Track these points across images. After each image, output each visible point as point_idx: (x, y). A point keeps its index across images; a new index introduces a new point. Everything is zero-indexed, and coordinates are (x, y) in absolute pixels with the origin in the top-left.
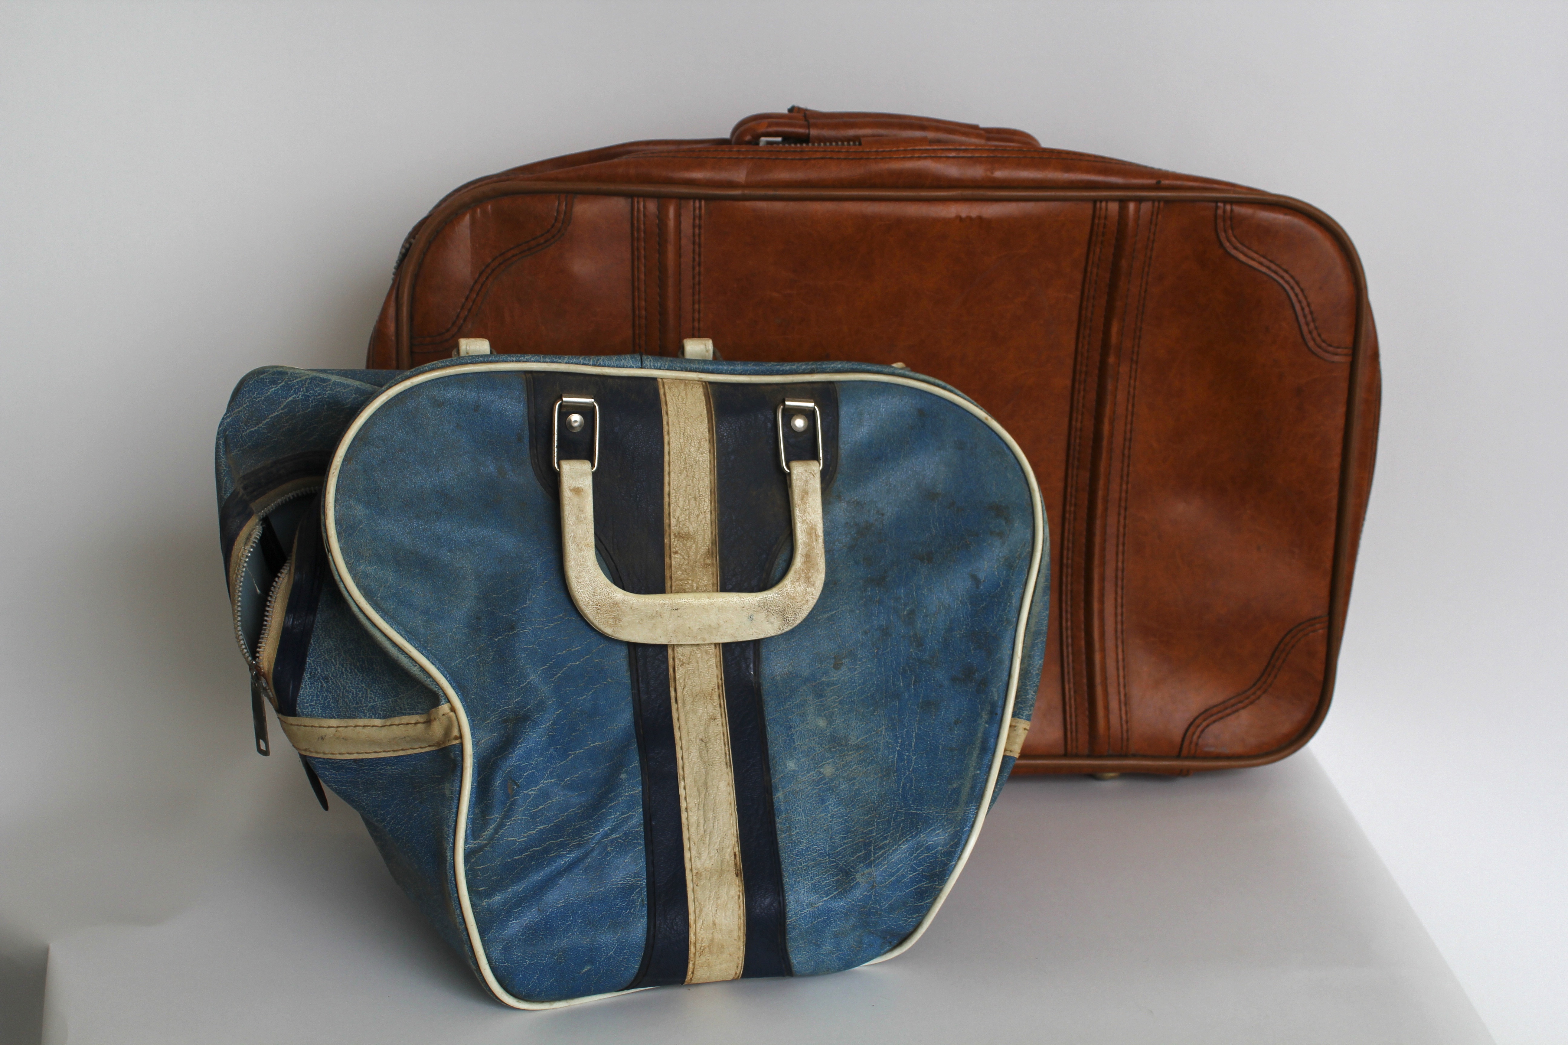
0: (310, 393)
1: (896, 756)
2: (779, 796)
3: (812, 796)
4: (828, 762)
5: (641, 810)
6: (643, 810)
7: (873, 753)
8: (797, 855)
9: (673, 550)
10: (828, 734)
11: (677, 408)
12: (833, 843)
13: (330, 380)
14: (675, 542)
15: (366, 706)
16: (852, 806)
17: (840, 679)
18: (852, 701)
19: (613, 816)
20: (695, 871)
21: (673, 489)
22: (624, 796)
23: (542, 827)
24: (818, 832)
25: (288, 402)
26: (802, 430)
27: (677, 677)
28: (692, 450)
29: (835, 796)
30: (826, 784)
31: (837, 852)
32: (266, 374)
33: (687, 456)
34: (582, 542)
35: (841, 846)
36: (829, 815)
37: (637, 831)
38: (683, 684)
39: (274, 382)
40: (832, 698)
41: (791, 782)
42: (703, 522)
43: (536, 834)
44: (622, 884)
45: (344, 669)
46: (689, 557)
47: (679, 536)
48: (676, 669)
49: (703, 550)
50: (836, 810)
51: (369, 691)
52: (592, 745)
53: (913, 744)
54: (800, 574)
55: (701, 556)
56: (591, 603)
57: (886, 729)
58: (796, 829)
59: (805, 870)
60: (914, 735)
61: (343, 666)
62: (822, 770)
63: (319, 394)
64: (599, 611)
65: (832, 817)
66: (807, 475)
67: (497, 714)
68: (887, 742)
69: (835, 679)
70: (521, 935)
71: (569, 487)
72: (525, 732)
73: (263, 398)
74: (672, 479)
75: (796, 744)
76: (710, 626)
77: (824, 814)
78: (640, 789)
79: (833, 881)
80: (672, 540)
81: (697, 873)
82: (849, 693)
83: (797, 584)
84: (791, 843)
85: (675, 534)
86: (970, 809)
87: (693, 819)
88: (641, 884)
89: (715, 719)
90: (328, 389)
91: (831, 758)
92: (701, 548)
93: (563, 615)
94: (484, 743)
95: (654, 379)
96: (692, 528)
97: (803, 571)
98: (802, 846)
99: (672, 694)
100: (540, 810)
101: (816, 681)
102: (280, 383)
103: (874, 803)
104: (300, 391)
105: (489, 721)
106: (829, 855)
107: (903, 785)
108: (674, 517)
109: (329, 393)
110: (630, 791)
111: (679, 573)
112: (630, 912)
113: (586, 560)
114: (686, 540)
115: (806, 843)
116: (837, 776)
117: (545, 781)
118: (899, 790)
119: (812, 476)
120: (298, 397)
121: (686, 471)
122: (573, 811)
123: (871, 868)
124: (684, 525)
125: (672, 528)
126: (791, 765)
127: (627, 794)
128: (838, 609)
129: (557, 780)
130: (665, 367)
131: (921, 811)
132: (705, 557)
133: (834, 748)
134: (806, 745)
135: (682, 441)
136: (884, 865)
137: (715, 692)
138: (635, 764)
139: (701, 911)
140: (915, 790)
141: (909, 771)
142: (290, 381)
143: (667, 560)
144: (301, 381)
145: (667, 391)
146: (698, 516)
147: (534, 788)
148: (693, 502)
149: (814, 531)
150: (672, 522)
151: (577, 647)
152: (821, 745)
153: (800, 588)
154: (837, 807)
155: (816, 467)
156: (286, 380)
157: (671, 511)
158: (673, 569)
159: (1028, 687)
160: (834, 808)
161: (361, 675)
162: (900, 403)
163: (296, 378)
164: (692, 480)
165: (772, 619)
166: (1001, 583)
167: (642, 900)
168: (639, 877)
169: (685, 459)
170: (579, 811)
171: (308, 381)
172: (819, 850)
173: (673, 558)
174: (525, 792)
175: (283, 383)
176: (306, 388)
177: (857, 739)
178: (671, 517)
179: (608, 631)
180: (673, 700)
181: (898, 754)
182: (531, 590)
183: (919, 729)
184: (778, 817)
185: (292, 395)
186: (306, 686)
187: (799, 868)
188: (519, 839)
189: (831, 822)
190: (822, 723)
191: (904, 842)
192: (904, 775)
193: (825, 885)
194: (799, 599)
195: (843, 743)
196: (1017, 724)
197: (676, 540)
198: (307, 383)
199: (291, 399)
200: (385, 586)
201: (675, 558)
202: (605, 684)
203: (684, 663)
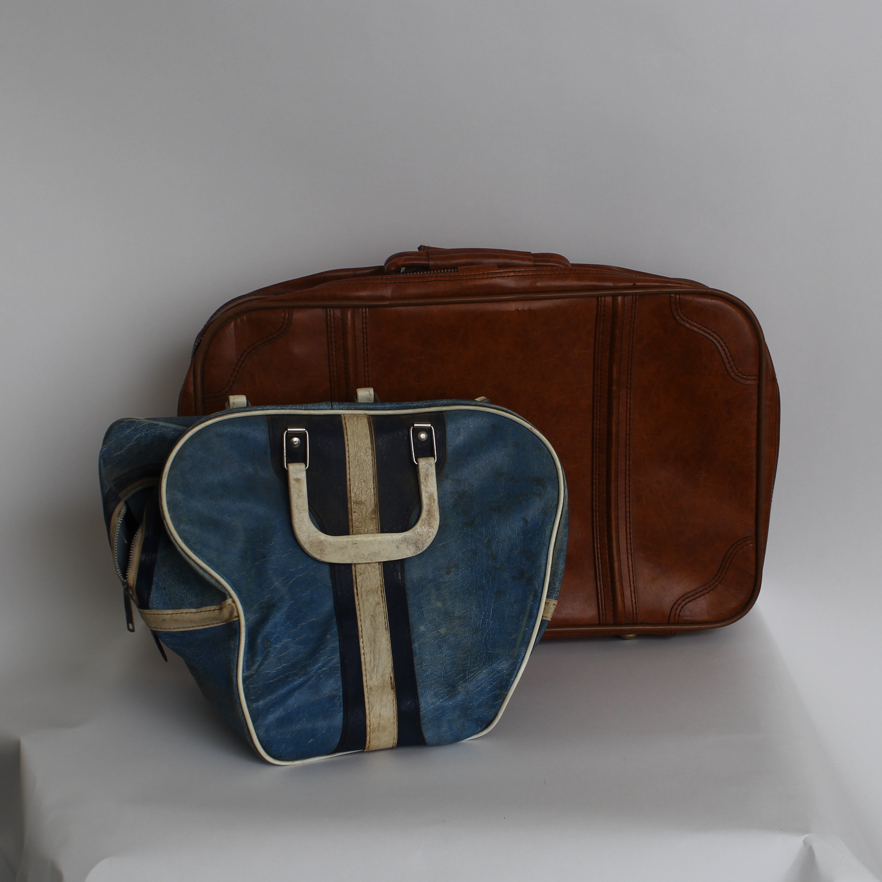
0: (149, 432)
1: (481, 622)
2: (416, 645)
3: (434, 645)
4: (443, 626)
5: (339, 655)
6: (340, 655)
7: (468, 620)
8: (425, 677)
9: (353, 511)
10: (443, 611)
11: (353, 431)
12: (446, 670)
13: (159, 425)
14: (354, 506)
15: (187, 602)
16: (456, 650)
17: (450, 580)
18: (456, 592)
19: (323, 658)
20: (369, 687)
21: (352, 477)
22: (329, 647)
23: (284, 665)
24: (437, 665)
25: (137, 438)
26: (425, 439)
27: (358, 582)
28: (362, 454)
29: (447, 645)
30: (442, 638)
31: (448, 675)
32: (124, 423)
33: (359, 458)
34: (302, 508)
35: (450, 672)
36: (444, 655)
37: (337, 666)
38: (361, 585)
39: (129, 427)
40: (445, 590)
41: (422, 638)
42: (370, 495)
43: (281, 668)
44: (329, 695)
45: (174, 583)
46: (362, 514)
47: (356, 503)
48: (357, 577)
49: (370, 510)
50: (447, 652)
51: (188, 595)
52: (311, 620)
53: (491, 614)
54: (425, 522)
55: (369, 513)
56: (307, 542)
57: (475, 607)
58: (425, 663)
59: (430, 685)
60: (491, 610)
61: (173, 582)
62: (439, 630)
63: (154, 433)
64: (312, 546)
65: (445, 656)
66: (427, 466)
67: (258, 604)
68: (476, 614)
69: (447, 580)
70: (275, 723)
71: (293, 478)
72: (273, 613)
73: (123, 436)
74: (351, 471)
75: (425, 616)
76: (375, 552)
77: (440, 655)
78: (338, 643)
79: (446, 691)
80: (352, 506)
81: (370, 688)
82: (455, 588)
83: (423, 527)
84: (422, 671)
85: (354, 502)
86: (522, 650)
87: (368, 659)
88: (339, 695)
89: (379, 604)
90: (158, 430)
91: (445, 624)
92: (369, 509)
93: (293, 549)
94: (251, 620)
95: (339, 416)
96: (363, 498)
97: (426, 520)
98: (428, 672)
99: (355, 591)
100: (283, 655)
101: (436, 581)
102: (132, 427)
103: (469, 647)
104: (143, 432)
105: (253, 608)
106: (443, 677)
107: (485, 637)
108: (353, 492)
109: (159, 432)
110: (332, 644)
111: (357, 523)
112: (333, 709)
113: (303, 518)
114: (361, 505)
115: (431, 671)
116: (448, 634)
117: (285, 640)
118: (483, 640)
119: (430, 466)
120: (142, 435)
121: (359, 466)
122: (301, 656)
123: (466, 683)
124: (359, 496)
125: (352, 499)
126: (422, 628)
127: (330, 646)
128: (448, 540)
129: (292, 640)
130: (345, 408)
131: (495, 651)
132: (371, 514)
133: (446, 618)
134: (431, 617)
135: (355, 449)
136: (473, 682)
137: (379, 589)
138: (335, 629)
139: (372, 708)
140: (491, 640)
141: (488, 630)
142: (137, 426)
143: (350, 516)
144: (143, 426)
145: (347, 422)
146: (366, 491)
147: (279, 644)
148: (363, 483)
149: (432, 497)
150: (352, 495)
151: (301, 566)
152: (439, 617)
153: (425, 529)
154: (448, 651)
155: (433, 461)
156: (135, 425)
157: (351, 489)
158: (353, 521)
159: (556, 581)
160: (446, 651)
161: (183, 586)
162: (481, 422)
163: (141, 424)
164: (363, 471)
165: (410, 548)
166: (540, 523)
167: (340, 703)
168: (338, 691)
169: (358, 459)
170: (305, 656)
171: (147, 426)
172: (438, 674)
173: (353, 515)
174: (275, 646)
175: (134, 428)
176: (146, 429)
177: (459, 613)
178: (352, 493)
179: (318, 557)
180: (356, 594)
181: (482, 621)
182: (274, 536)
183: (494, 606)
184: (415, 657)
185: (139, 434)
186: (154, 592)
187: (426, 684)
188: (272, 671)
189: (444, 659)
190: (439, 604)
191: (484, 668)
192: (486, 632)
193: (441, 693)
194: (425, 536)
195: (451, 615)
196: (549, 602)
198: (146, 427)
199: (138, 436)
200: (195, 537)
201: (354, 515)
202: (317, 586)
203: (361, 573)
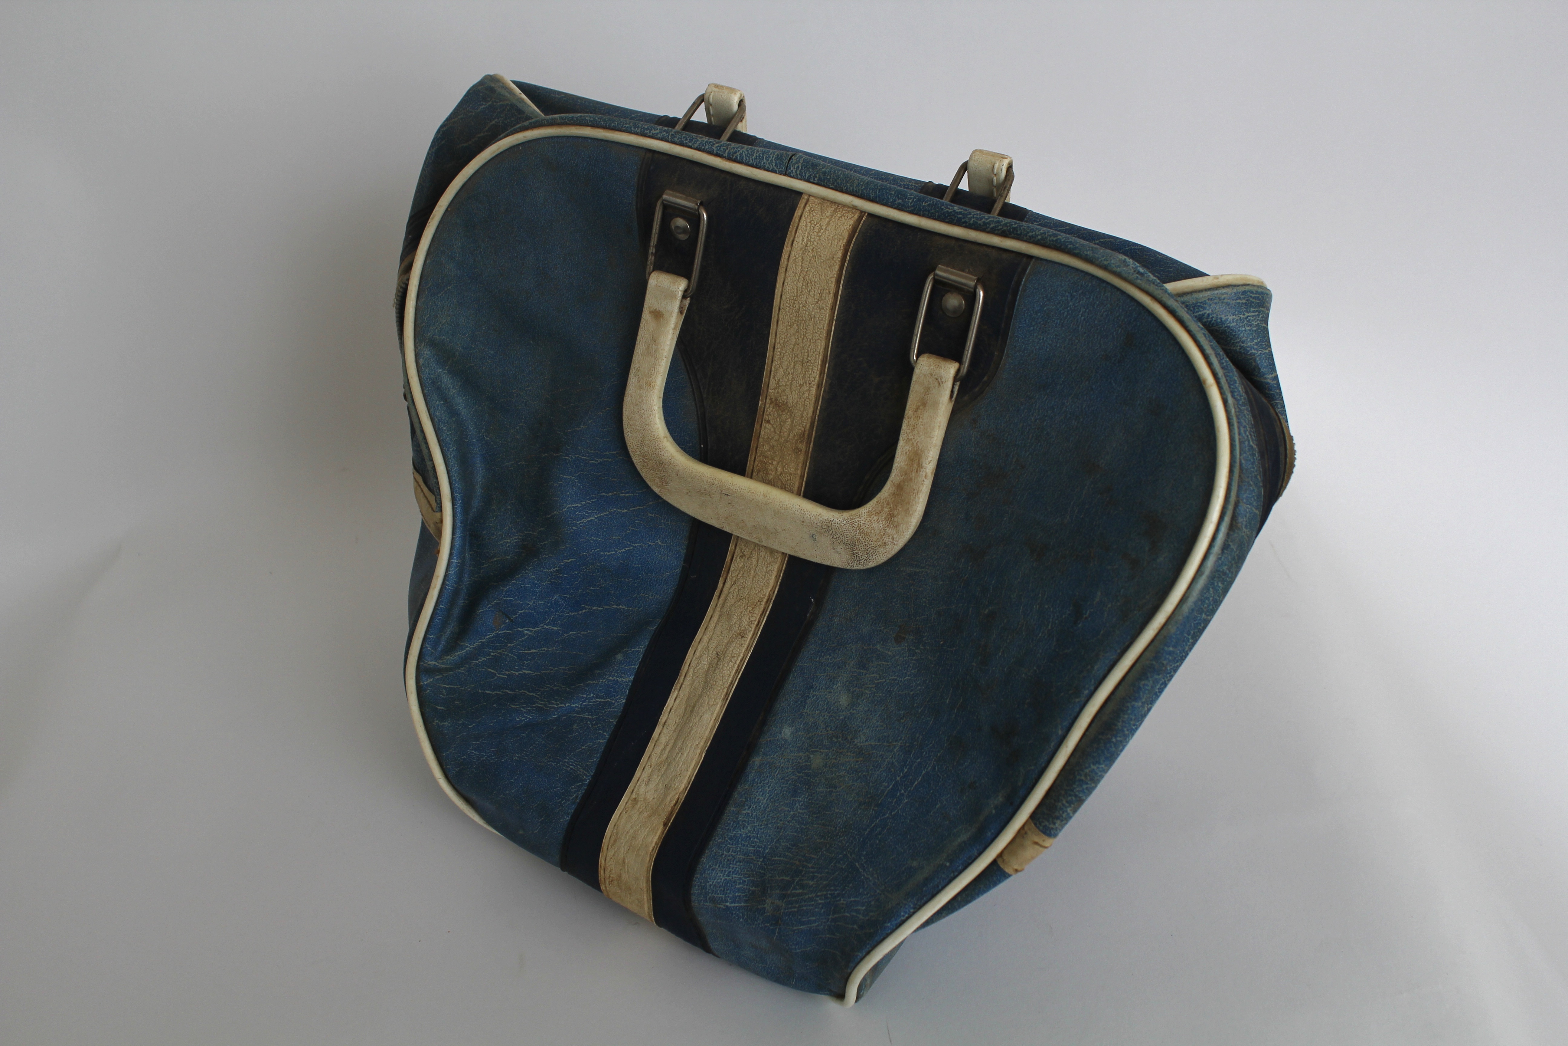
1: (891, 786)
2: (757, 760)
3: (788, 781)
4: (822, 750)
5: (624, 701)
6: (625, 702)
7: (871, 767)
8: (731, 839)
9: (766, 417)
10: (841, 718)
11: (808, 240)
12: (776, 846)
14: (770, 409)
16: (816, 817)
17: (895, 656)
18: (889, 691)
19: (585, 696)
20: (634, 796)
21: (779, 343)
22: (607, 679)
23: (527, 672)
24: (770, 825)
26: (955, 312)
27: (732, 569)
28: (810, 300)
29: (809, 795)
30: (807, 775)
31: (773, 860)
33: (801, 306)
34: (645, 379)
35: (780, 856)
36: (792, 813)
37: (610, 722)
38: (734, 579)
40: (873, 675)
41: (776, 752)
42: (806, 395)
43: (518, 676)
44: (571, 769)
46: (780, 432)
47: (776, 403)
48: (734, 559)
49: (798, 430)
50: (801, 811)
52: (615, 606)
53: (916, 783)
54: (883, 507)
55: (794, 436)
56: (638, 453)
57: (901, 746)
58: (749, 808)
59: (728, 860)
60: (924, 772)
62: (812, 756)
64: (646, 464)
65: (793, 817)
66: (931, 380)
67: (521, 536)
68: (893, 763)
69: (890, 653)
71: (649, 308)
72: (527, 569)
74: (779, 330)
75: (805, 711)
76: (766, 527)
77: (787, 809)
78: (632, 678)
79: (749, 890)
80: (767, 406)
81: (635, 799)
82: (893, 679)
83: (875, 518)
84: (734, 822)
85: (771, 399)
86: (906, 904)
87: (663, 740)
88: (586, 780)
89: (743, 637)
91: (827, 749)
92: (796, 426)
93: (617, 453)
94: (495, 561)
95: (799, 194)
96: (792, 397)
97: (888, 504)
98: (743, 832)
99: (720, 585)
100: (532, 653)
101: (869, 645)
103: (836, 828)
105: (509, 541)
106: (764, 858)
107: (874, 826)
108: (774, 377)
110: (616, 677)
111: (766, 447)
112: (560, 802)
113: (642, 400)
114: (782, 411)
115: (749, 831)
116: (821, 773)
117: (545, 626)
118: (866, 830)
119: (937, 384)
121: (797, 325)
122: (564, 669)
123: (783, 901)
124: (784, 391)
125: (770, 391)
126: (787, 732)
127: (611, 678)
128: (924, 568)
129: (560, 630)
130: (814, 179)
131: (864, 870)
132: (797, 440)
133: (837, 737)
134: (813, 718)
135: (800, 285)
136: (794, 907)
137: (761, 604)
138: (641, 649)
139: (615, 841)
140: (880, 841)
141: (891, 813)
143: (757, 426)
145: (806, 214)
146: (801, 386)
147: (531, 629)
148: (799, 367)
149: (917, 458)
150: (771, 383)
151: (628, 493)
152: (827, 726)
153: (878, 525)
154: (803, 809)
155: (953, 371)
157: (773, 369)
158: (761, 440)
159: (1063, 792)
160: (800, 809)
164: (803, 339)
165: (839, 549)
166: (1102, 632)
167: (577, 797)
168: (587, 771)
169: (799, 310)
170: (569, 672)
172: (759, 847)
173: (763, 427)
174: (520, 629)
177: (866, 741)
178: (772, 378)
179: (656, 490)
180: (717, 593)
181: (894, 785)
182: (590, 413)
183: (934, 768)
184: (741, 785)
187: (723, 854)
188: (499, 674)
189: (788, 822)
190: (844, 700)
191: (822, 895)
192: (883, 816)
193: (739, 889)
194: (875, 538)
195: (849, 738)
196: (1029, 832)
197: (771, 406)
201: (765, 427)
202: (649, 546)
203: (744, 555)
